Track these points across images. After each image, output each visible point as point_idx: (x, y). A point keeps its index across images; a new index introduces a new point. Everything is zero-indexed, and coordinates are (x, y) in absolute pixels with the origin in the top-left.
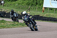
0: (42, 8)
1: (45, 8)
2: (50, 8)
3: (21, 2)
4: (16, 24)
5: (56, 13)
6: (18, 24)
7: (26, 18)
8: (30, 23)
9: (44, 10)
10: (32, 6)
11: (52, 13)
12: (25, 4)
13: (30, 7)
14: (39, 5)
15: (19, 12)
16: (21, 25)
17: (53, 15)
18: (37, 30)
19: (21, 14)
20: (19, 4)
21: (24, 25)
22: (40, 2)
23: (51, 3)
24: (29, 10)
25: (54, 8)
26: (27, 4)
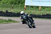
0: (24, 6)
1: (27, 6)
2: (31, 6)
3: (6, 1)
4: (2, 21)
5: (36, 10)
6: (3, 21)
7: (24, 16)
8: (28, 21)
9: (26, 8)
10: (15, 4)
11: (33, 10)
12: (9, 3)
13: (13, 6)
14: (21, 4)
15: (3, 10)
16: (6, 22)
17: (34, 12)
18: (35, 27)
19: (5, 12)
20: (4, 3)
21: (8, 22)
22: (22, 1)
23: (32, 2)
24: (13, 8)
25: (35, 6)
26: (11, 3)
